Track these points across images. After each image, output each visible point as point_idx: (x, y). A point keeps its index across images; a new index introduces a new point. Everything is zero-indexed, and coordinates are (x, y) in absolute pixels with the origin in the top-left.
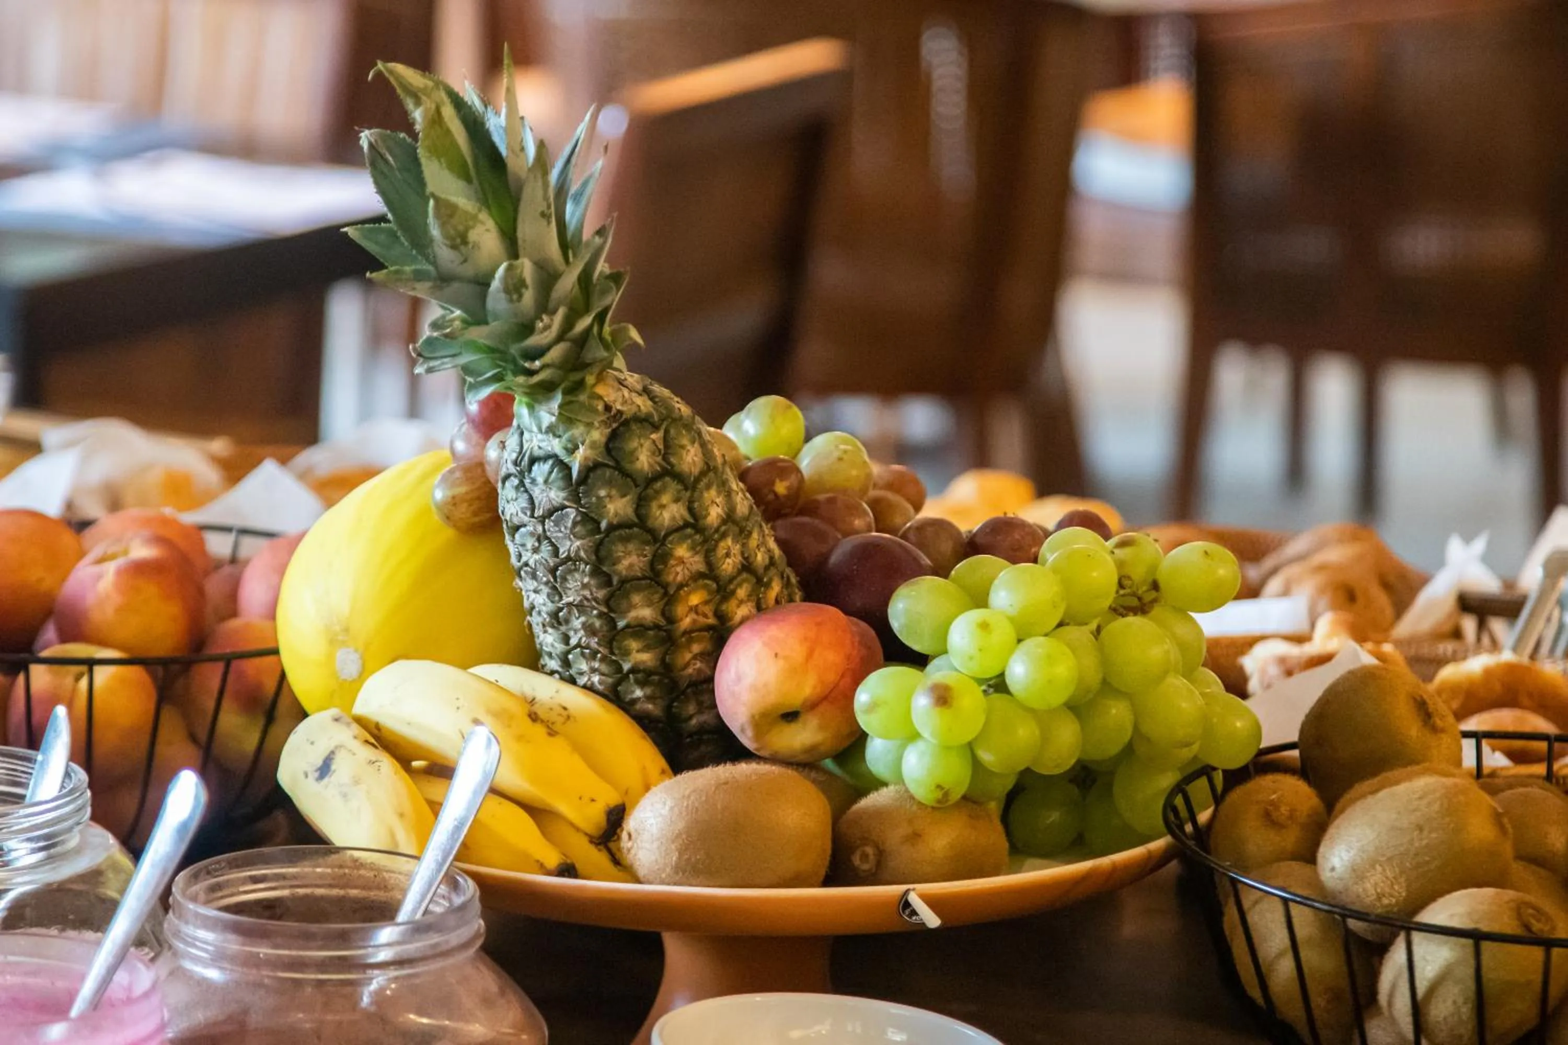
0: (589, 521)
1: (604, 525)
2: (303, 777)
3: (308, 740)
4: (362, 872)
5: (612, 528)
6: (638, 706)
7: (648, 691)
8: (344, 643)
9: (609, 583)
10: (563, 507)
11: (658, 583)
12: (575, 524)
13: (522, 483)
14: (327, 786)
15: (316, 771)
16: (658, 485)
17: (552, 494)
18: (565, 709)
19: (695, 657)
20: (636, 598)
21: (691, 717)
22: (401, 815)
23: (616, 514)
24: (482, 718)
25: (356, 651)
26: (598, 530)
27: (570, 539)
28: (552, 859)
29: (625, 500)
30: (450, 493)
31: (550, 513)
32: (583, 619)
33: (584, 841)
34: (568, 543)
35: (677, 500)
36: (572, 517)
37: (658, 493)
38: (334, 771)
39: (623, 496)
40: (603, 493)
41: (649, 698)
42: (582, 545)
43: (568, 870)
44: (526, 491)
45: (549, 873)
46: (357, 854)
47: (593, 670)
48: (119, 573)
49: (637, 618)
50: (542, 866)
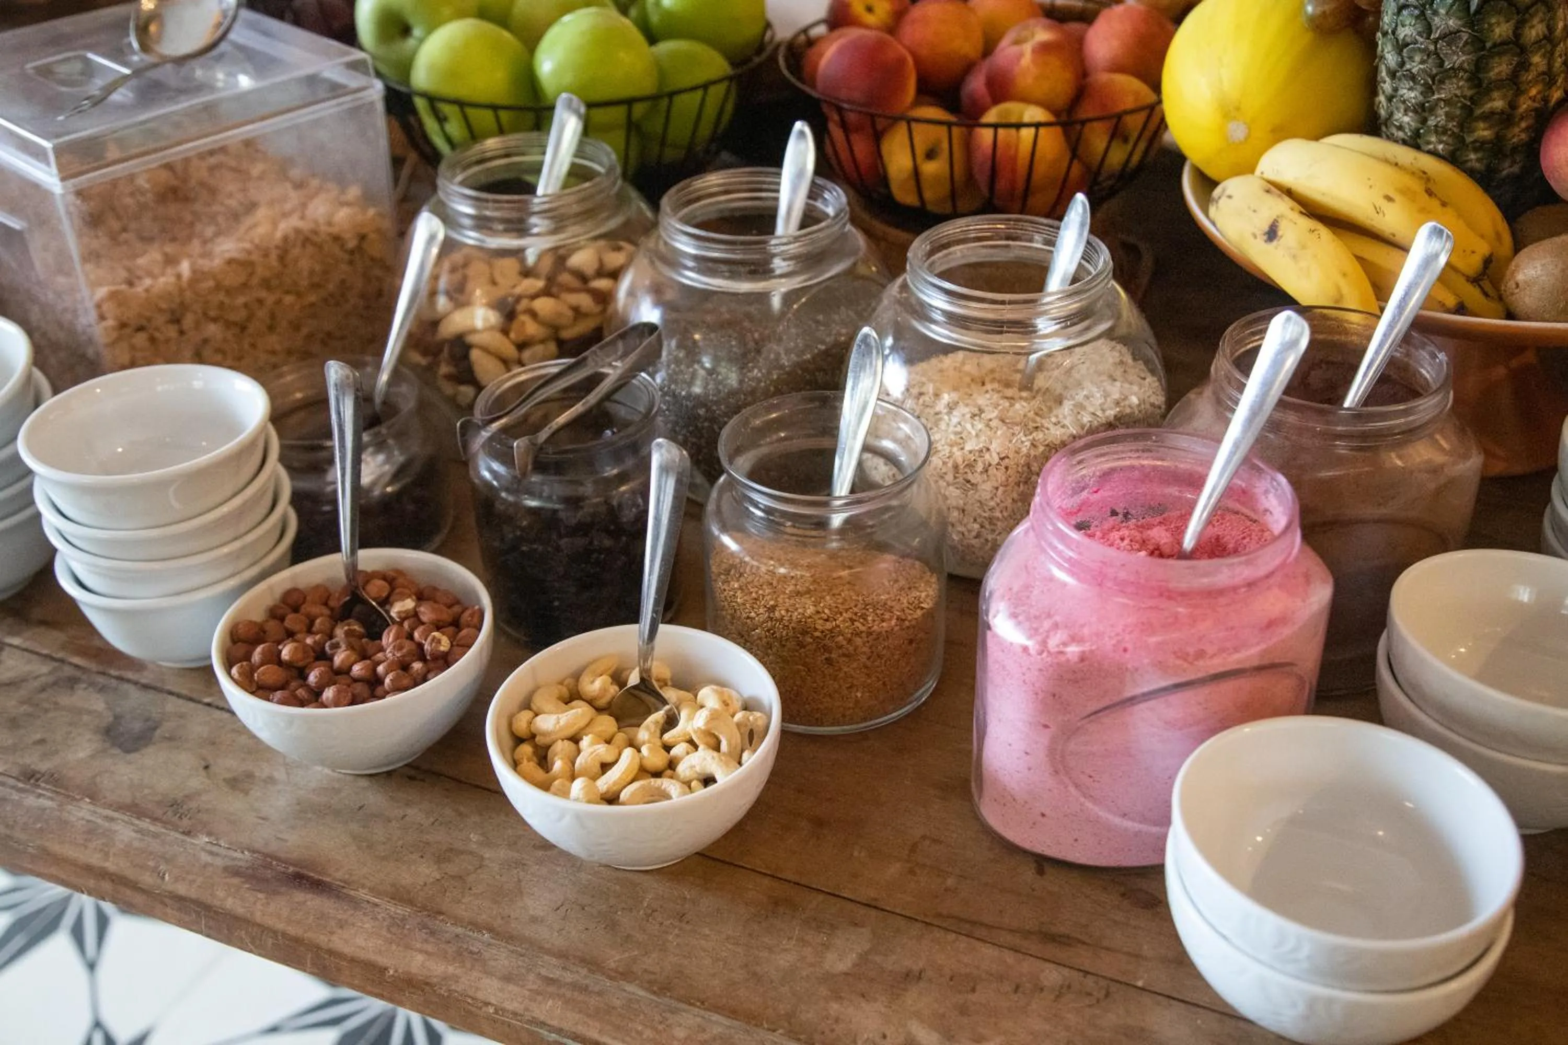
0: (1478, 43)
1: (1488, 45)
2: (1252, 239)
3: (1249, 208)
4: (1329, 323)
5: (1495, 45)
6: (1469, 164)
7: (1479, 155)
8: (1234, 118)
9: (1479, 85)
10: (1459, 31)
11: (1515, 84)
12: (1466, 43)
13: (1423, 13)
14: (1276, 248)
15: (1265, 234)
16: (1533, 9)
17: (1451, 23)
18: (1424, 173)
19: (1523, 131)
20: (1495, 94)
21: (1504, 170)
22: (1345, 275)
23: (1500, 35)
24: (1391, 195)
25: (1245, 123)
26: (1483, 48)
27: (1458, 55)
28: (1451, 301)
29: (1508, 25)
30: (1319, 10)
31: (1442, 37)
32: (1447, 109)
33: (1462, 280)
34: (1455, 58)
35: (1542, 21)
36: (1465, 39)
37: (1532, 16)
38: (1281, 237)
39: (1508, 22)
40: (1493, 21)
41: (1478, 160)
42: (1467, 59)
43: (1461, 309)
44: (1426, 19)
45: (1449, 311)
46: (1325, 311)
47: (1441, 142)
48: (1034, 51)
49: (1491, 108)
50: (1444, 305)
